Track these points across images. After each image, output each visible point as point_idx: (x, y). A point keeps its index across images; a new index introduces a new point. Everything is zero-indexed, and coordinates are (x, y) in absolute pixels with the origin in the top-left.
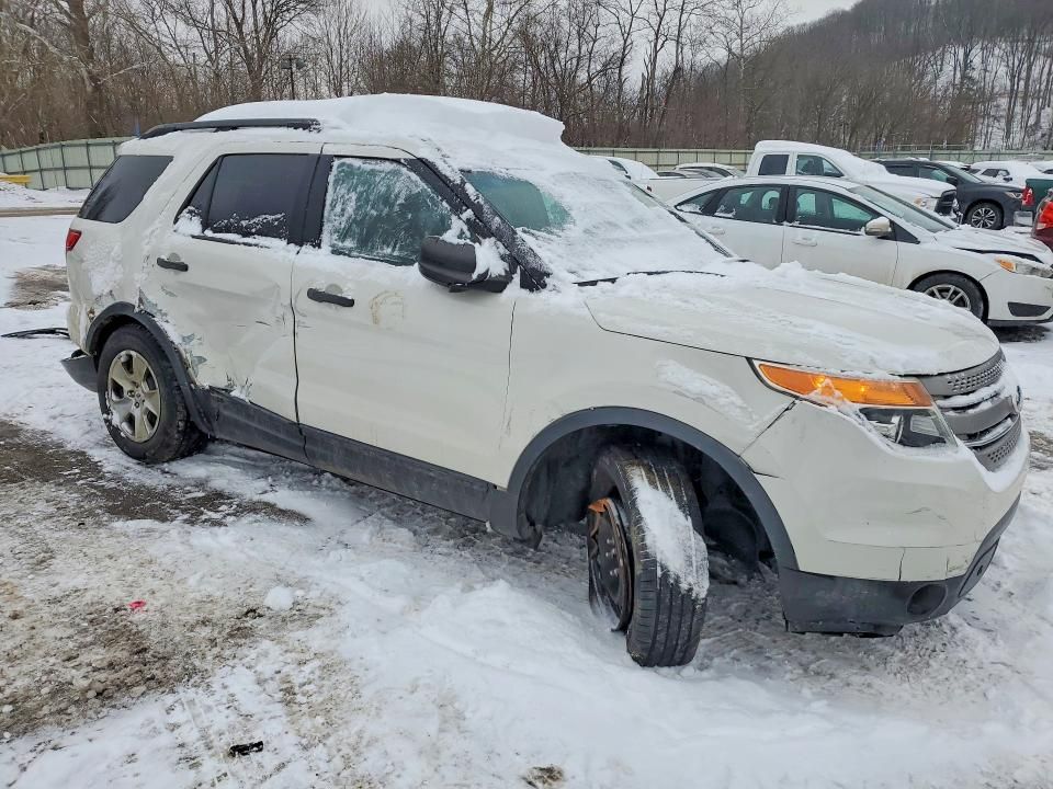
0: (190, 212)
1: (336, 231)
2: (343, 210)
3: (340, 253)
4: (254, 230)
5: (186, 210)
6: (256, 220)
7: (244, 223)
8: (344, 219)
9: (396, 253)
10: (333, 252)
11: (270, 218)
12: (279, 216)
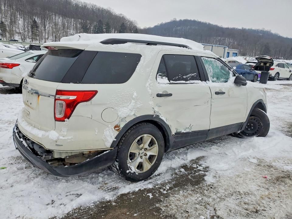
0: (160, 75)
1: (211, 76)
2: (210, 71)
3: (214, 82)
4: (189, 79)
5: (158, 75)
6: (188, 75)
7: (185, 77)
8: (212, 73)
9: (224, 80)
10: (212, 82)
11: (193, 75)
12: (195, 74)
